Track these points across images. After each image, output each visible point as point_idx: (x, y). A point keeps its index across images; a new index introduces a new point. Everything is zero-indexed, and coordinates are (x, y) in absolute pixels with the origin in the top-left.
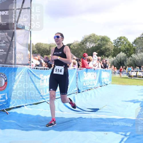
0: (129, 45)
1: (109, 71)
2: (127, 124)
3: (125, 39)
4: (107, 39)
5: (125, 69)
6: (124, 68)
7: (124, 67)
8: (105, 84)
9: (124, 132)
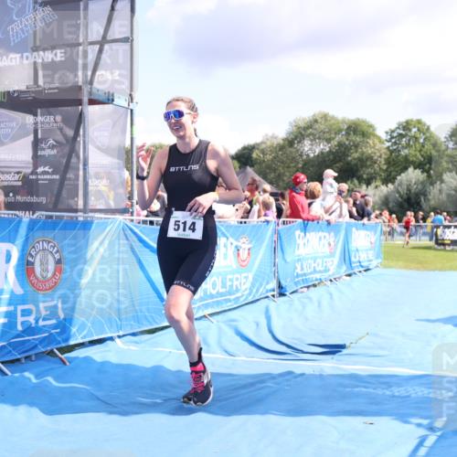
0: (435, 145)
1: (373, 228)
2: (434, 392)
3: (423, 128)
4: (365, 128)
5: (424, 219)
6: (420, 217)
7: (421, 213)
8: (362, 267)
9: (426, 418)
